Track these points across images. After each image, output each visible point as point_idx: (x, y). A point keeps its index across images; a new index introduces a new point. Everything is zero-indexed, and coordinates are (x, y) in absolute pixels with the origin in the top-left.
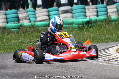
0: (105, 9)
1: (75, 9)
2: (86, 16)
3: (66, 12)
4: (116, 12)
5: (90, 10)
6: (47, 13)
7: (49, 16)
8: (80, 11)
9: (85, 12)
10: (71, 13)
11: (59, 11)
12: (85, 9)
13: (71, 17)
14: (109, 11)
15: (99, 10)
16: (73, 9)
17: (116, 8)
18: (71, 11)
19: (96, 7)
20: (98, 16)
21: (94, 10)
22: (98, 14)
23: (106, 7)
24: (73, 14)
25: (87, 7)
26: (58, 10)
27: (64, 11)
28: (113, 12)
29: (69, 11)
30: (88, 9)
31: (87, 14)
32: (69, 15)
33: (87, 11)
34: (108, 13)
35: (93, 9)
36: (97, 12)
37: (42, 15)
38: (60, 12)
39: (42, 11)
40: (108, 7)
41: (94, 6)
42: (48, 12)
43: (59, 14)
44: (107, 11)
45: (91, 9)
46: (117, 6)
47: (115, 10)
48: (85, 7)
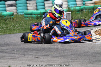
0: (43, 4)
1: (19, 3)
3: (11, 5)
5: (30, 4)
8: (23, 6)
9: (27, 6)
10: (15, 6)
12: (27, 4)
13: (15, 10)
14: (46, 5)
15: (38, 4)
16: (17, 3)
17: (52, 3)
18: (15, 5)
19: (36, 2)
20: (37, 9)
21: (34, 5)
22: (37, 8)
23: (44, 3)
24: (17, 7)
26: (5, 4)
27: (10, 5)
28: (49, 7)
29: (14, 5)
30: (29, 4)
31: (28, 8)
32: (14, 8)
33: (28, 5)
34: (45, 7)
35: (33, 4)
36: (37, 6)
38: (6, 6)
41: (34, 2)
43: (5, 7)
44: (44, 6)
45: (32, 4)
47: (51, 5)
48: (27, 2)
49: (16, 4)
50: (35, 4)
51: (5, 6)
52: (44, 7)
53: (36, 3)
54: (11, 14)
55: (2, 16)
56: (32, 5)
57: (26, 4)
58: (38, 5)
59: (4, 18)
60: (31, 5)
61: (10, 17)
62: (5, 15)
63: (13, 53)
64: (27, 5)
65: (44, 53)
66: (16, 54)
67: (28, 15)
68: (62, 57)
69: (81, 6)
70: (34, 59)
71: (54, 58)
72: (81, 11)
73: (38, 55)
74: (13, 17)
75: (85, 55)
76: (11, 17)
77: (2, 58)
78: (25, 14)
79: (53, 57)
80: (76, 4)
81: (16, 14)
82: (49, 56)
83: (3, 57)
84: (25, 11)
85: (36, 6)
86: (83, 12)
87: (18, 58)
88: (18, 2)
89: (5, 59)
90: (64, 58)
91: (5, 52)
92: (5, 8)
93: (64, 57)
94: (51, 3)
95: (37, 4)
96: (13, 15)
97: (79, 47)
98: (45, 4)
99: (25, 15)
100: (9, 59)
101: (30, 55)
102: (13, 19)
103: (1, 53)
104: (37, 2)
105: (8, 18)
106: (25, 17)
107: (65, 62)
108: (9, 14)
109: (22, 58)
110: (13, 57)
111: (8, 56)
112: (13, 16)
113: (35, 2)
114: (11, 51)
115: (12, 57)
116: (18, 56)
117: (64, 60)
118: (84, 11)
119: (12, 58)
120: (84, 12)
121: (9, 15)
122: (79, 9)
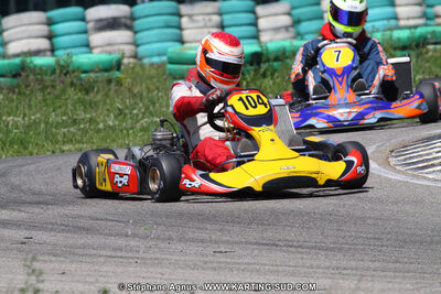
0: (248, 17)
1: (146, 12)
2: (182, 41)
3: (112, 24)
4: (286, 28)
5: (195, 18)
6: (44, 29)
7: (50, 37)
8: (162, 24)
9: (180, 28)
10: (129, 27)
11: (87, 22)
12: (180, 16)
13: (129, 44)
14: (262, 23)
15: (228, 19)
16: (137, 15)
17: (289, 14)
18: (128, 22)
19: (220, 9)
21: (210, 20)
23: (253, 12)
24: (135, 33)
25: (184, 9)
26: (83, 19)
27: (105, 23)
28: (277, 30)
29: (123, 21)
30: (190, 16)
31: (187, 34)
32: (121, 36)
33: (185, 21)
34: (258, 31)
35: (207, 18)
36: (222, 27)
37: (26, 35)
38: (91, 25)
39: (26, 21)
40: (260, 10)
41: (210, 7)
42: (50, 22)
43: (85, 32)
44: (255, 24)
45: (200, 18)
46: (293, 8)
47: (286, 20)
48: (178, 10)
49: (133, 18)
50: (216, 19)
51: (83, 29)
52: (252, 28)
53: (220, 14)
54: (111, 62)
55: (74, 72)
56: (201, 24)
57: (175, 18)
58: (226, 23)
59: (80, 79)
60: (197, 21)
61: (106, 74)
62: (85, 68)
63: (119, 235)
64: (180, 23)
65: (254, 234)
66: (134, 236)
67: (185, 67)
68: (333, 249)
69: (416, 27)
70: (212, 258)
71: (299, 256)
72: (417, 46)
73: (227, 242)
74: (118, 74)
75: (432, 242)
76: (111, 73)
77: (74, 254)
78: (172, 62)
79: (293, 249)
80: (396, 18)
81: (132, 60)
82: (277, 246)
83: (77, 251)
84: (170, 50)
85: (217, 27)
86: (424, 50)
87: (141, 255)
88: (139, 9)
89: (83, 259)
90: (340, 256)
91: (87, 230)
92: (83, 36)
93: (340, 249)
94: (285, 14)
95: (226, 17)
96: (118, 65)
97: (408, 207)
98: (257, 18)
99: (170, 66)
100: (102, 259)
101: (193, 240)
102: (119, 82)
103: (69, 231)
104: (224, 10)
105: (95, 82)
106: (170, 74)
107: (345, 272)
108: (102, 63)
109: (158, 255)
110: (121, 250)
111: (100, 247)
112: (118, 69)
113: (216, 10)
114: (110, 223)
115: (115, 250)
116: (142, 244)
117: (344, 263)
118: (431, 47)
119: (113, 254)
120: (430, 54)
121: (101, 67)
122: (409, 38)
